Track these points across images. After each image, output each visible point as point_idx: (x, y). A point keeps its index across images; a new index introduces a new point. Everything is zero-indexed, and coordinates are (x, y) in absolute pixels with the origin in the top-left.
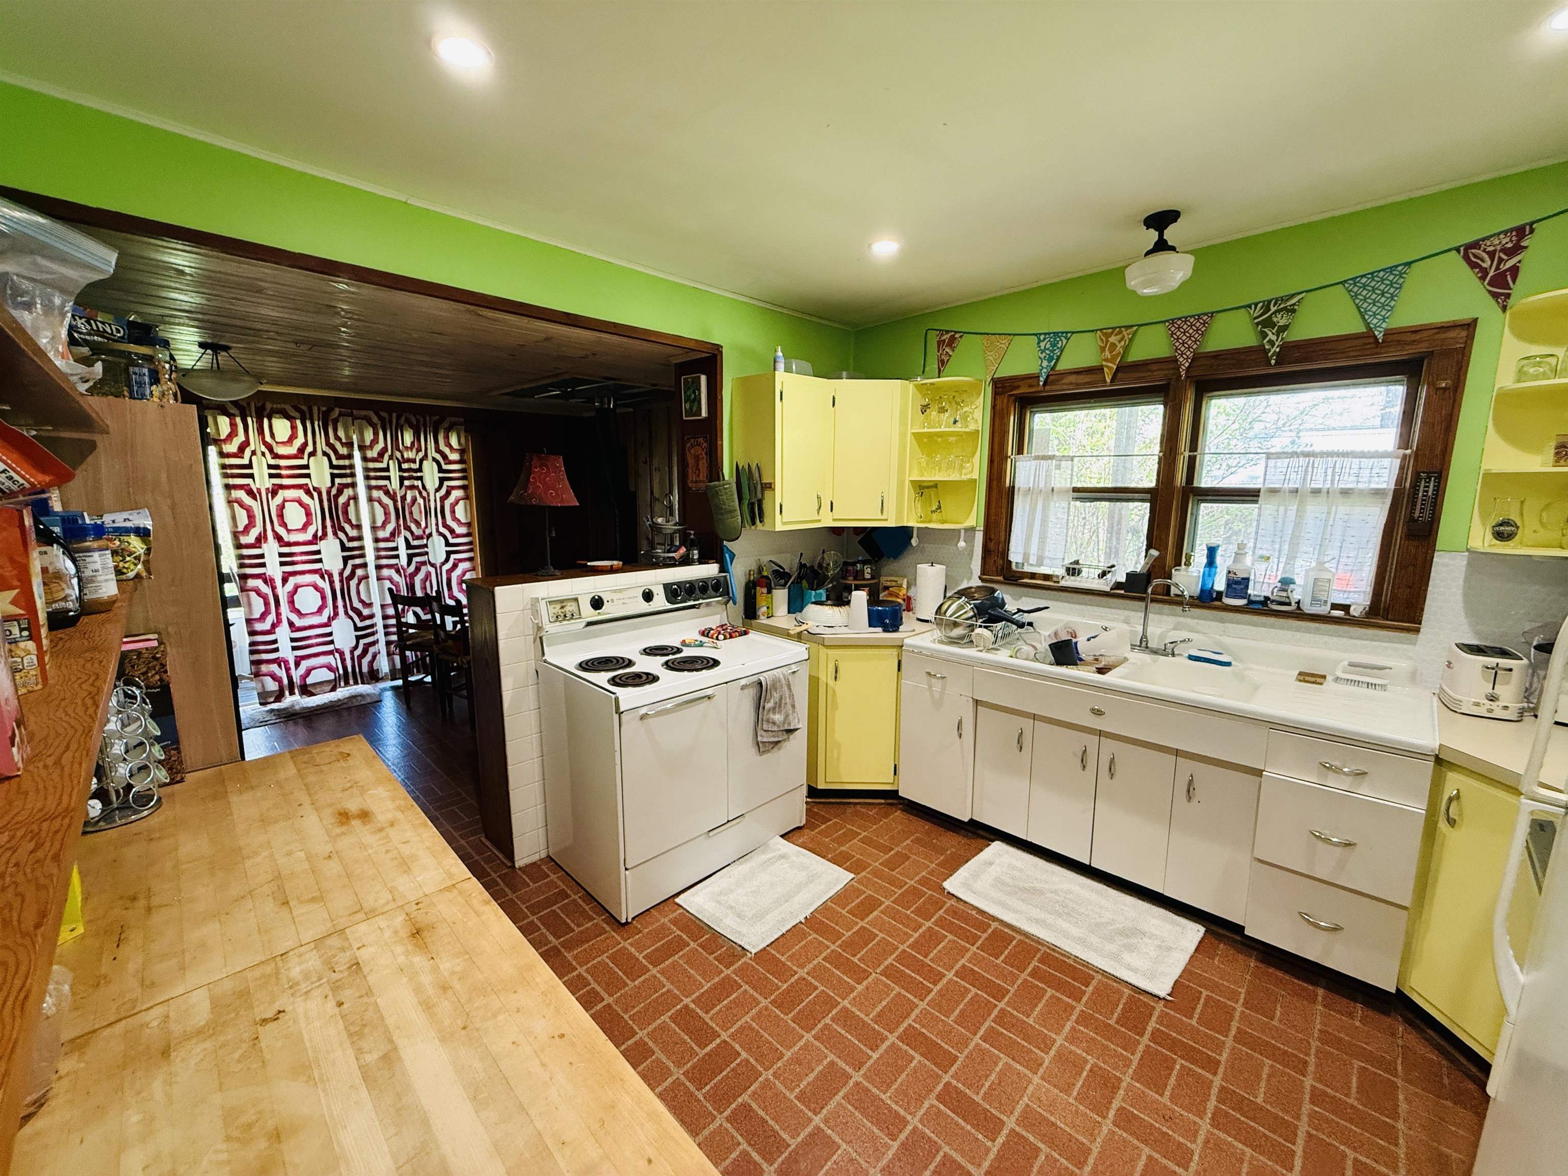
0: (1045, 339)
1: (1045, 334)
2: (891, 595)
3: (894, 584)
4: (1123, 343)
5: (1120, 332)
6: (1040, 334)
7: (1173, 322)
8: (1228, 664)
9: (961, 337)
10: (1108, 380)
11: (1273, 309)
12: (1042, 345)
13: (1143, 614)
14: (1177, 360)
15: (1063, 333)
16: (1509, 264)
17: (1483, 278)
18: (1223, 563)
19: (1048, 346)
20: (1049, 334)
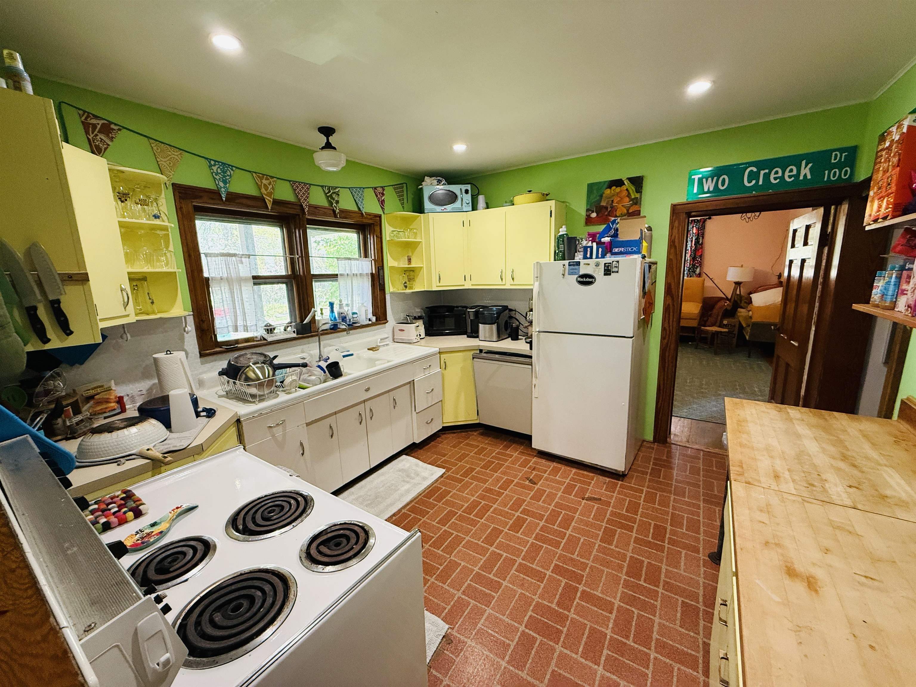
0: (215, 165)
1: (215, 161)
2: (99, 403)
3: (99, 390)
4: (271, 186)
5: (267, 179)
6: (211, 160)
7: (295, 182)
8: (352, 355)
9: (119, 130)
10: (270, 208)
11: (332, 191)
12: (215, 168)
13: (318, 343)
14: (302, 206)
15: (229, 165)
16: (383, 198)
17: (379, 201)
18: (336, 309)
19: (219, 171)
20: (218, 162)
